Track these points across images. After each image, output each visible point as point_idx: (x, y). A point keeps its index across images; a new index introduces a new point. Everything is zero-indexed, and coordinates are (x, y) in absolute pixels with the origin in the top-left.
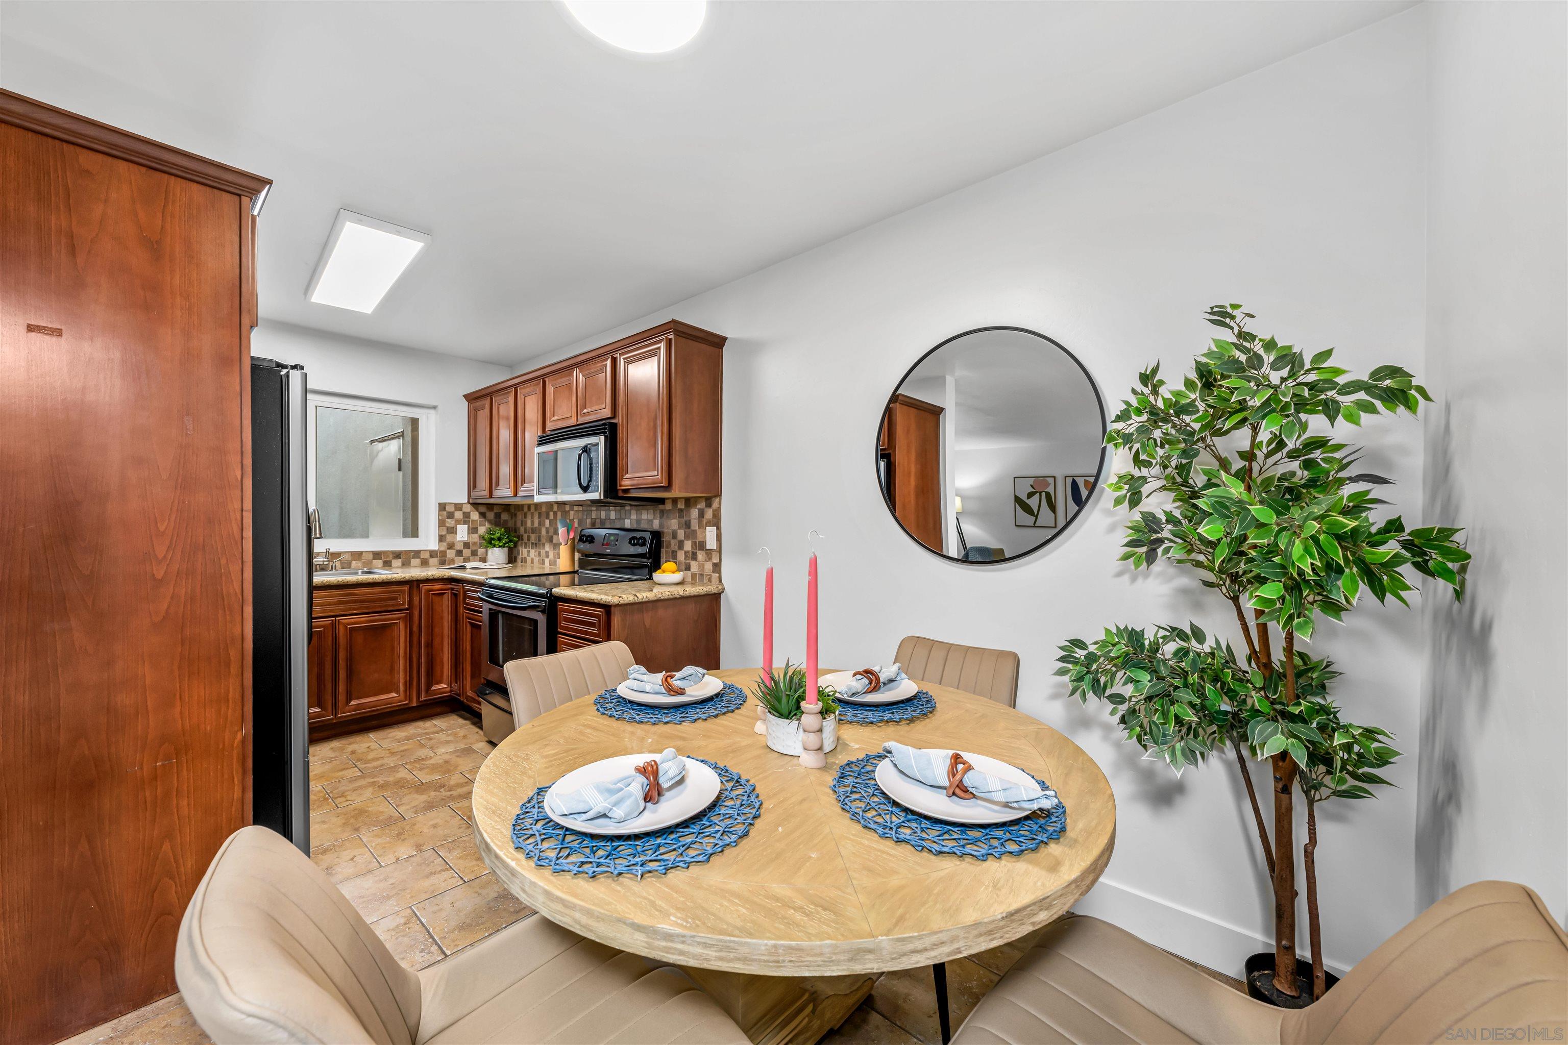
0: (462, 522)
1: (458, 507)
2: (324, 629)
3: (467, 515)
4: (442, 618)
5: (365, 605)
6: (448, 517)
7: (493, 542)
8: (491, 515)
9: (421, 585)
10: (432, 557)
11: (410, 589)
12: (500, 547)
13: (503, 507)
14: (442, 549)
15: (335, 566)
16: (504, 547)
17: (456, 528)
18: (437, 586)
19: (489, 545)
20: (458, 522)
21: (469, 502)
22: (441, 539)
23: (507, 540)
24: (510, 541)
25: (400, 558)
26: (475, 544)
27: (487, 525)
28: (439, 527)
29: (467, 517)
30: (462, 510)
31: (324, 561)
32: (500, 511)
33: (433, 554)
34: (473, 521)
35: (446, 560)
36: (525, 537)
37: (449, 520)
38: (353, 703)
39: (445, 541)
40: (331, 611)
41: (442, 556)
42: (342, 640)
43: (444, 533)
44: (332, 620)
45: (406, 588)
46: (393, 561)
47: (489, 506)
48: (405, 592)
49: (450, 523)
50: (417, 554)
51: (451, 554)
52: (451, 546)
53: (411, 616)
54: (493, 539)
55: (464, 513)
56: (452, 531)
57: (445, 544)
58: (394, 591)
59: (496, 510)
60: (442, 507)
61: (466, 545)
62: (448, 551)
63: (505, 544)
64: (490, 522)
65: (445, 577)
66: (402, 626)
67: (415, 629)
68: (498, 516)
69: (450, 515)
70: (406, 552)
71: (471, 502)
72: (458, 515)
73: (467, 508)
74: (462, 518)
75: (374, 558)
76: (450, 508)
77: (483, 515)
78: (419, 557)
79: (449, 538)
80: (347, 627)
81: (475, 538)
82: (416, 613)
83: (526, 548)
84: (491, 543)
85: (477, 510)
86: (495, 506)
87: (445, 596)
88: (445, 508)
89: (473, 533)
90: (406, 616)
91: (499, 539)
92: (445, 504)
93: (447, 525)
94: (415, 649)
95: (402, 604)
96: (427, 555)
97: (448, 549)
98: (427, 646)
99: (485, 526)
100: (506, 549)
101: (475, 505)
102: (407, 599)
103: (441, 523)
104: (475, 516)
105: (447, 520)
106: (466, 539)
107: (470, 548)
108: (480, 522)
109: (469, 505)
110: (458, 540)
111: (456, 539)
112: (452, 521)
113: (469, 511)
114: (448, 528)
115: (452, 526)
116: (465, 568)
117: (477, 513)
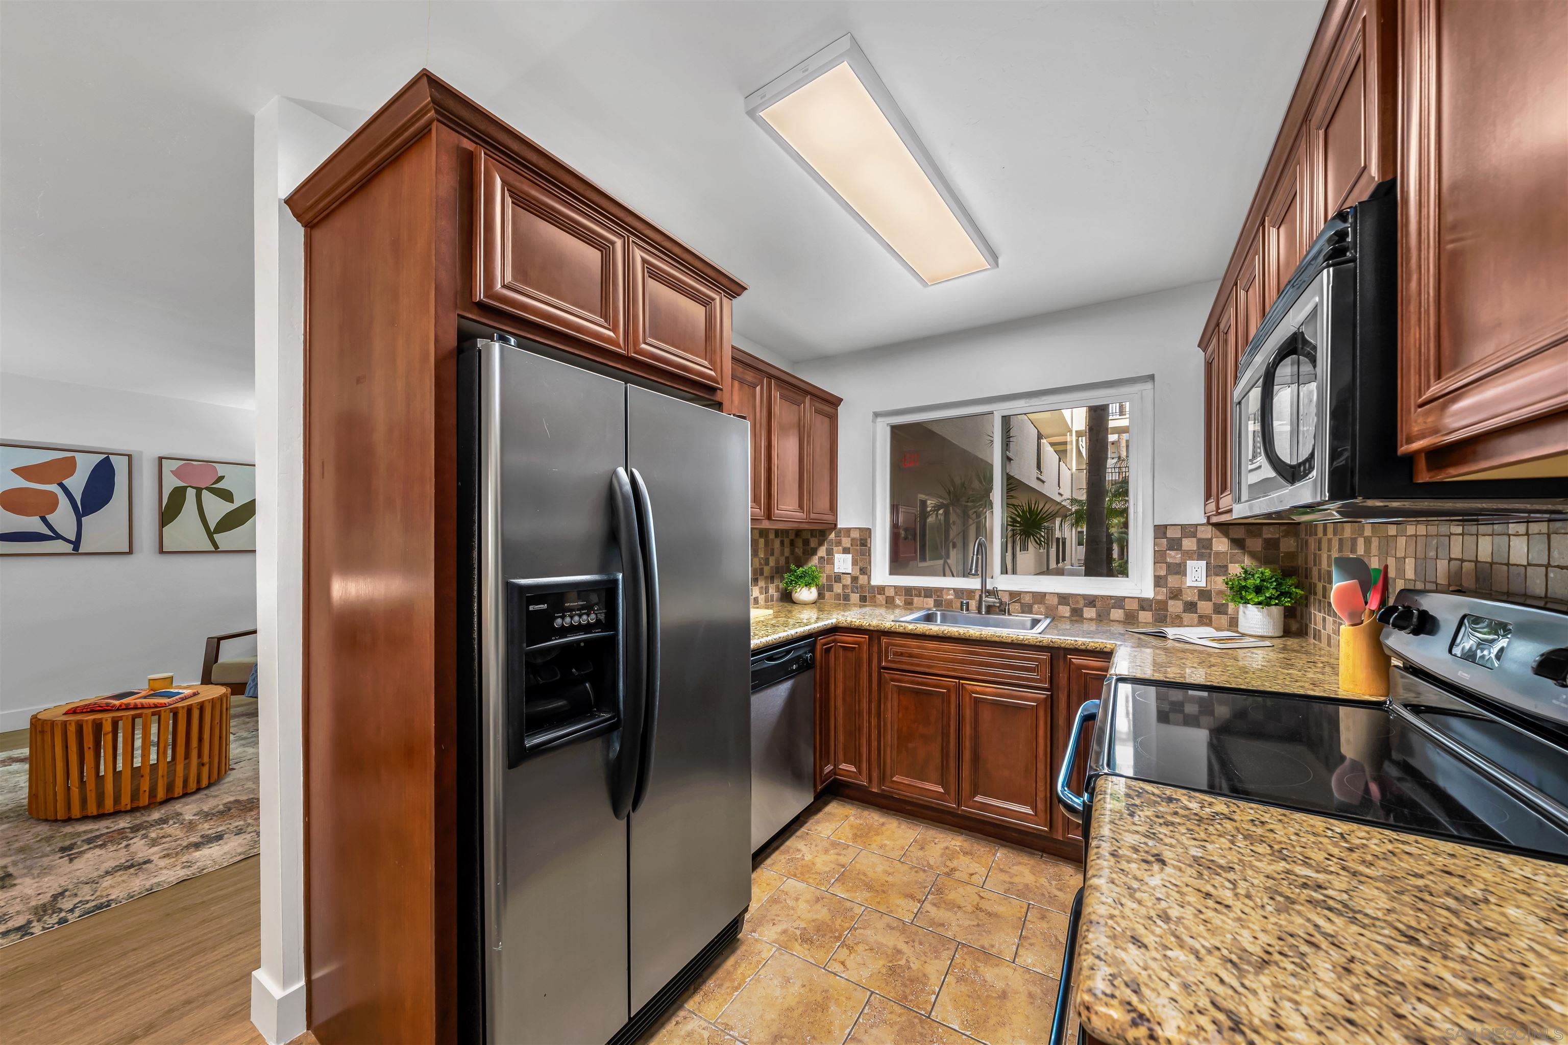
0: (1195, 556)
1: (1189, 530)
2: (948, 692)
3: (1205, 544)
5: (991, 670)
6: (1171, 548)
7: (1245, 594)
8: (1256, 544)
9: (1068, 656)
10: (1142, 608)
11: (1052, 658)
13: (1283, 528)
14: (1159, 597)
15: (1009, 609)
16: (1275, 605)
17: (1186, 566)
19: (1241, 601)
20: (1189, 555)
21: (1208, 522)
22: (1159, 581)
24: (1289, 595)
25: (1094, 606)
26: (1220, 593)
27: (1247, 561)
28: (1155, 563)
29: (1204, 547)
30: (1195, 536)
31: (995, 602)
32: (1277, 536)
33: (1144, 604)
34: (1217, 554)
35: (1166, 616)
37: (1172, 553)
38: (978, 798)
39: (1165, 586)
40: (955, 670)
41: (1160, 609)
42: (968, 713)
43: (1163, 573)
44: (956, 683)
45: (1045, 656)
46: (1085, 609)
47: (1253, 527)
48: (1044, 663)
49: (1174, 557)
50: (1119, 602)
51: (1175, 607)
52: (1176, 594)
53: (1054, 700)
55: (1199, 540)
56: (1179, 570)
57: (1164, 590)
58: (1028, 659)
59: (1269, 534)
60: (1160, 531)
61: (1204, 594)
62: (1171, 602)
63: (1276, 599)
64: (1253, 556)
65: (1105, 650)
66: (1041, 714)
67: (1060, 722)
68: (1272, 545)
69: (1175, 544)
70: (1102, 597)
71: (1213, 521)
72: (1189, 544)
73: (1206, 533)
74: (1196, 548)
75: (1059, 604)
76: (1172, 533)
77: (1238, 543)
78: (1122, 607)
79: (1173, 581)
80: (972, 696)
81: (1219, 583)
84: (1240, 596)
85: (1226, 535)
86: (1266, 528)
88: (1166, 533)
89: (1217, 575)
90: (1045, 699)
92: (1166, 526)
93: (1168, 560)
95: (1041, 682)
96: (1135, 606)
97: (1171, 598)
99: (1242, 562)
100: (1275, 610)
101: (1222, 527)
102: (1048, 675)
103: (1159, 557)
104: (1221, 545)
105: (1168, 552)
106: (1203, 584)
107: (1211, 600)
108: (1233, 555)
109: (1210, 527)
110: (1188, 585)
111: (1186, 583)
112: (1177, 554)
113: (1210, 537)
114: (1169, 566)
115: (1177, 562)
116: (1165, 637)
117: (1225, 540)
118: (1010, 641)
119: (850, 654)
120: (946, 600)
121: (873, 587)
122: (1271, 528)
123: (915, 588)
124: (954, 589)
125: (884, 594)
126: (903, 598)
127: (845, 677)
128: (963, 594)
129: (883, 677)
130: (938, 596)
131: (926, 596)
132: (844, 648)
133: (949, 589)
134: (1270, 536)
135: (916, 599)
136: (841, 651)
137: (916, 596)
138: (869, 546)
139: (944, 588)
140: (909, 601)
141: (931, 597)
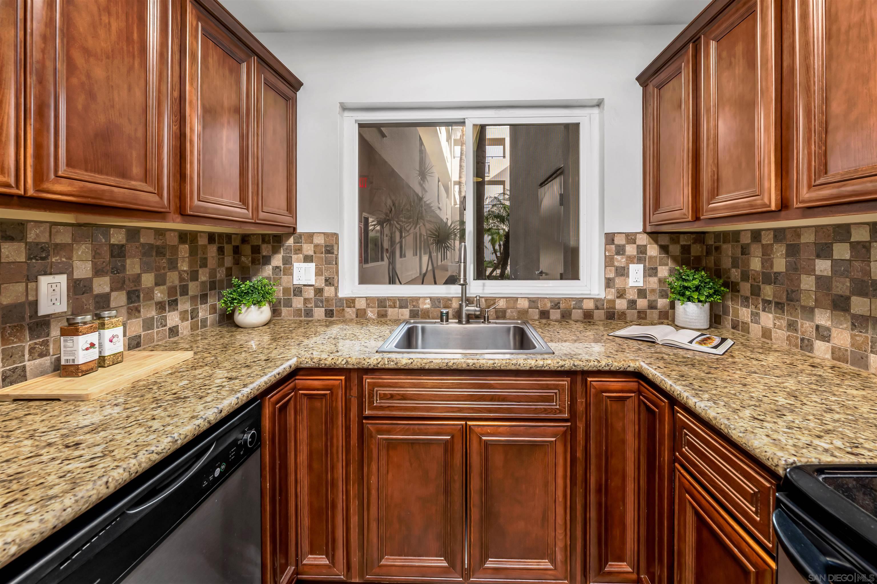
0: (636, 260)
1: (631, 238)
2: (453, 437)
3: (642, 250)
4: (623, 442)
5: (505, 405)
6: (618, 253)
7: (688, 293)
8: (675, 249)
9: (589, 379)
10: (597, 307)
11: (573, 384)
12: (700, 301)
13: (693, 236)
14: (610, 297)
15: (487, 317)
16: (706, 302)
17: (628, 268)
18: (615, 383)
19: (681, 298)
20: (631, 260)
21: (645, 231)
22: (609, 283)
23: (711, 291)
24: (716, 292)
25: (559, 308)
26: (653, 291)
27: (671, 264)
28: (606, 267)
29: (641, 253)
30: (635, 243)
31: (476, 311)
32: (689, 243)
33: (598, 303)
34: (651, 258)
35: (614, 314)
36: (745, 288)
37: (619, 257)
39: (613, 287)
40: (460, 410)
41: (609, 308)
42: (475, 460)
43: (612, 275)
44: (462, 425)
45: (565, 382)
46: (551, 311)
47: (672, 236)
48: (564, 390)
49: (620, 261)
50: (579, 302)
51: (621, 305)
52: (621, 294)
53: (573, 430)
54: (686, 288)
55: (638, 246)
56: (623, 272)
57: (613, 290)
58: (548, 387)
59: (684, 241)
60: (610, 238)
61: (642, 293)
62: (618, 301)
63: (707, 297)
64: (675, 259)
65: (629, 369)
66: (560, 449)
67: (579, 454)
68: (686, 249)
69: (620, 250)
70: (567, 299)
71: (649, 229)
72: (631, 249)
73: (643, 240)
74: (635, 253)
75: (530, 307)
76: (620, 240)
77: (664, 249)
78: (581, 308)
79: (619, 282)
80: (480, 438)
81: (653, 282)
82: (581, 426)
83: (747, 307)
84: (683, 295)
85: (656, 242)
86: (682, 236)
87: (628, 402)
88: (613, 240)
89: (650, 276)
90: (565, 433)
91: (697, 289)
92: (614, 234)
93: (616, 264)
94: (579, 491)
95: (561, 411)
96: (591, 306)
97: (618, 297)
98: (599, 491)
99: (667, 265)
100: (707, 305)
101: (654, 235)
102: (567, 403)
103: (609, 262)
104: (653, 250)
105: (616, 256)
106: (641, 284)
107: (646, 298)
108: (661, 259)
109: (645, 235)
110: (630, 286)
111: (628, 284)
112: (622, 258)
113: (645, 244)
114: (617, 268)
115: (623, 266)
116: (654, 342)
117: (656, 246)
118: (528, 368)
119: (317, 404)
120: (422, 310)
121: (341, 300)
122: (686, 236)
123: (389, 299)
124: (431, 298)
125: (354, 307)
126: (376, 310)
127: (311, 437)
128: (440, 302)
129: (366, 431)
130: (414, 306)
131: (401, 307)
132: (311, 397)
133: (425, 298)
134: (685, 243)
135: (390, 311)
136: (305, 401)
137: (390, 307)
138: (336, 253)
139: (420, 297)
140: (383, 313)
141: (406, 307)
